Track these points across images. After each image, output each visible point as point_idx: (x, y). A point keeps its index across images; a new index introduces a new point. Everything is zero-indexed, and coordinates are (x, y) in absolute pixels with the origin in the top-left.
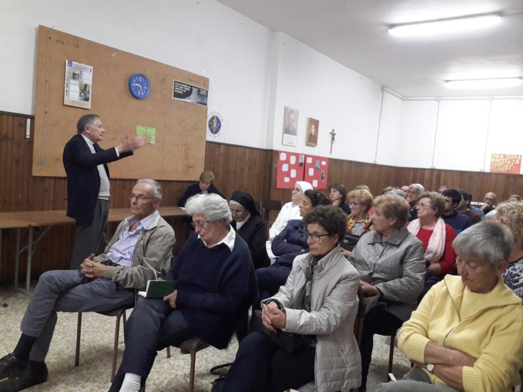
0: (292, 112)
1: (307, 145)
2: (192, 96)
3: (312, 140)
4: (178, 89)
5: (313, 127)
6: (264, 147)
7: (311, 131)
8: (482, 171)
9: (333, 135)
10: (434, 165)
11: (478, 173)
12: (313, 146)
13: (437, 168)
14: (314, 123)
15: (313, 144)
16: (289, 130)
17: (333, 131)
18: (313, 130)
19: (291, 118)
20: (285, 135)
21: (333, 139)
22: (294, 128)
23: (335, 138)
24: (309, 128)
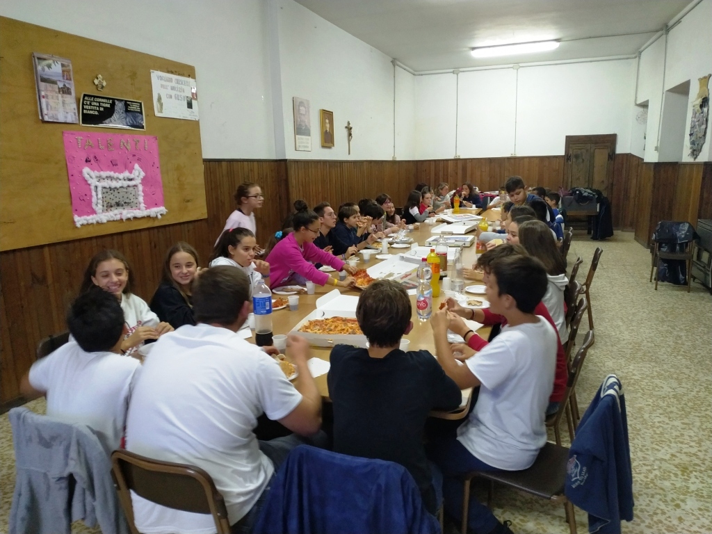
0: (301, 103)
1: (323, 147)
2: (115, 116)
3: (328, 139)
4: (90, 107)
5: (327, 121)
6: (274, 157)
7: (326, 128)
8: (513, 155)
9: (349, 129)
10: (458, 154)
11: (508, 158)
12: (330, 147)
13: (462, 157)
14: (327, 115)
15: (330, 145)
16: (300, 130)
17: (349, 123)
18: (328, 126)
19: (301, 112)
20: (297, 136)
21: (350, 135)
22: (306, 126)
23: (352, 133)
24: (323, 124)
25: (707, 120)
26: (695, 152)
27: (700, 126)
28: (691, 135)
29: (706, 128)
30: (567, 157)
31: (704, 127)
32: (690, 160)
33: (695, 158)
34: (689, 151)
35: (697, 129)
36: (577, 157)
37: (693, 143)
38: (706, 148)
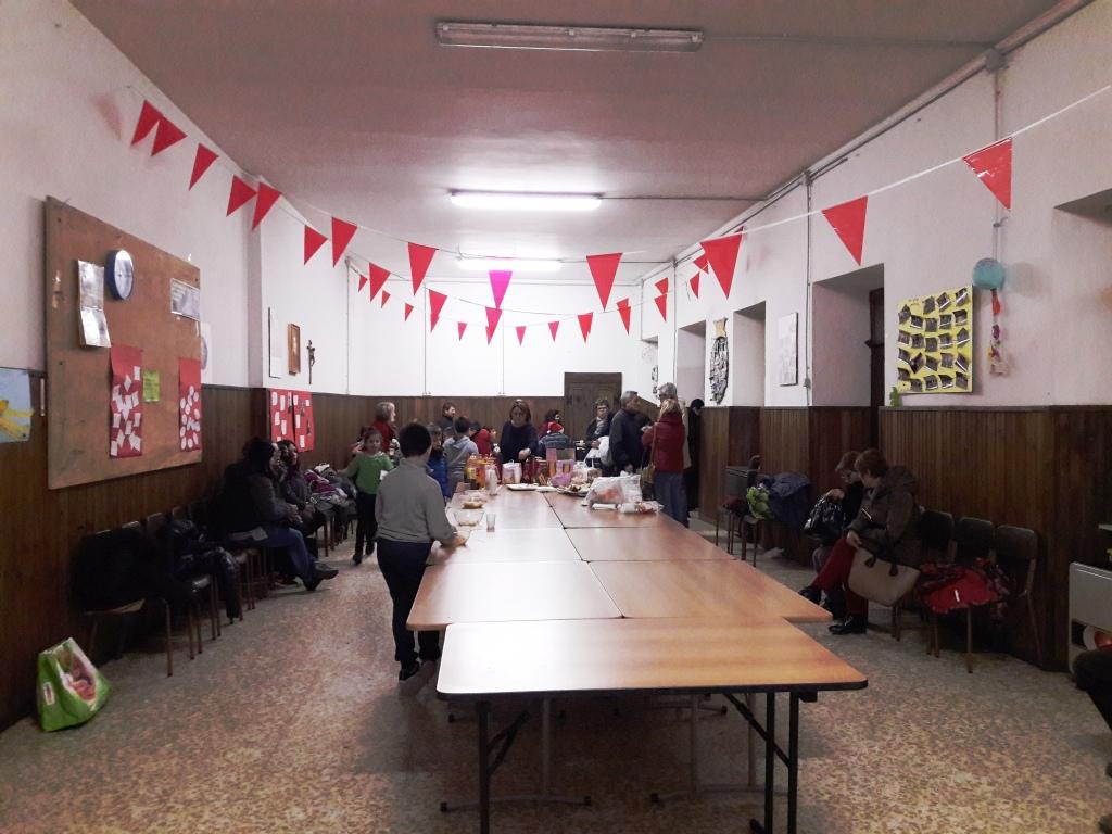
1: (290, 372)
3: (294, 363)
5: (295, 339)
7: (292, 347)
9: (311, 350)
11: (496, 399)
12: (296, 374)
14: (295, 331)
15: (296, 370)
16: (274, 349)
17: (312, 343)
18: (295, 346)
19: (276, 327)
20: (272, 358)
21: (312, 358)
22: (278, 345)
23: (314, 355)
24: (291, 342)
25: (727, 363)
26: (718, 396)
27: (720, 369)
28: (711, 379)
29: (727, 371)
30: (567, 399)
31: (725, 369)
32: (713, 404)
33: (719, 402)
34: (712, 396)
35: (717, 372)
36: (578, 399)
37: (714, 386)
38: (729, 392)
